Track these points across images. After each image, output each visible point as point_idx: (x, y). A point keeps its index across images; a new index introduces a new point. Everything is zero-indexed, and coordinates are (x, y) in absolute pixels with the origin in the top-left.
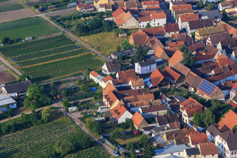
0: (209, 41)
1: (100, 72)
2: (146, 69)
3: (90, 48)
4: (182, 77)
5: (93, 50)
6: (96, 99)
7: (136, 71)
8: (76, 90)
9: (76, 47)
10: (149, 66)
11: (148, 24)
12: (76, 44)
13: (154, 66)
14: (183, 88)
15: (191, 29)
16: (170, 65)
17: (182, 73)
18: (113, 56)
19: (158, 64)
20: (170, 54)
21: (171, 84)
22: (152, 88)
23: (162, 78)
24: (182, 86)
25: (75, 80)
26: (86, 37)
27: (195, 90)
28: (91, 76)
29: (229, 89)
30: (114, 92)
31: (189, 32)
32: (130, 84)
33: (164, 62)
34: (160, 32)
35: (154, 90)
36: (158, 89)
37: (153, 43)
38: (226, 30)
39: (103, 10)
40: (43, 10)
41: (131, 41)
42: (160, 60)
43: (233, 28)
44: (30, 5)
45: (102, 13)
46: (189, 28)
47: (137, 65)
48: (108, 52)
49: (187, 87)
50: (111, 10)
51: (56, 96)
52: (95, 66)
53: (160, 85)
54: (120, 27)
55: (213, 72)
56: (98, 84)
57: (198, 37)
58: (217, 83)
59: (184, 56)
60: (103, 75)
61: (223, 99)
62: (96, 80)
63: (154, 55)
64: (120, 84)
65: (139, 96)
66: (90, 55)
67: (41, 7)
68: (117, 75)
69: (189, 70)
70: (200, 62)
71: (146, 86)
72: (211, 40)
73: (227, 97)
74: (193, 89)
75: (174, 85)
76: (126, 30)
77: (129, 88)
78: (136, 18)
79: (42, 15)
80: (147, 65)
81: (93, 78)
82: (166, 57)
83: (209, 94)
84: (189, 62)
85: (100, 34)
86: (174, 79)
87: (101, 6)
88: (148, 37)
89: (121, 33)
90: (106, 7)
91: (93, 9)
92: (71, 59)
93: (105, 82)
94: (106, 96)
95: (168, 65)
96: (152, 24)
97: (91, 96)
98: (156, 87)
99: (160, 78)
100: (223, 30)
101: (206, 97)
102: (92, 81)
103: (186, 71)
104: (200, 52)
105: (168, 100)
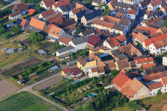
11: (159, 91)
39: (96, 74)
40: (26, 81)
54: (131, 99)
79: (27, 89)
90: (99, 72)
91: (82, 73)
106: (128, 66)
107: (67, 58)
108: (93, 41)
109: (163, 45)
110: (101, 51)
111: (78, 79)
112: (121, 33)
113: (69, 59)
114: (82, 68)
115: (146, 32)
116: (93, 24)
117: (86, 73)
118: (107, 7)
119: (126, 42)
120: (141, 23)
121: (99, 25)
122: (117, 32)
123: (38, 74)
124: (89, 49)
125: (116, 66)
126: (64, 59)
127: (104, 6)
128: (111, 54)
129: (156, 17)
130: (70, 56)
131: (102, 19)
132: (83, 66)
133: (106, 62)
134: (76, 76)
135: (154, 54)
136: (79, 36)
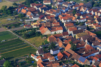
0: (82, 39)
1: (35, 54)
2: (55, 52)
3: (30, 44)
4: (71, 55)
5: (32, 45)
6: (34, 66)
7: (51, 53)
8: (25, 62)
9: (24, 44)
10: (56, 51)
11: (55, 32)
12: (24, 42)
13: (59, 51)
14: (72, 60)
15: (74, 34)
16: (66, 50)
17: (71, 53)
18: (40, 47)
19: (60, 50)
20: (65, 45)
21: (66, 58)
22: (58, 60)
23: (63, 56)
24: (71, 59)
25: (24, 58)
26: (29, 39)
27: (77, 61)
28: (31, 56)
29: (92, 60)
30: (42, 63)
31: (73, 35)
32: (49, 59)
33: (63, 49)
34: (60, 36)
35: (59, 61)
36: (61, 61)
37: (58, 40)
38: (89, 34)
39: (35, 27)
40: (9, 28)
41: (48, 40)
42: (61, 48)
43: (92, 33)
44: (3, 26)
45: (35, 28)
46: (73, 34)
47: (51, 51)
48: (38, 45)
49: (73, 60)
50: (39, 27)
51: (16, 66)
52: (33, 52)
53: (62, 59)
54: (43, 34)
55: (84, 52)
56: (35, 59)
57: (77, 37)
58: (86, 57)
59: (71, 46)
60: (36, 55)
61: (89, 64)
62: (34, 58)
63: (58, 46)
64: (44, 59)
65: (53, 65)
66: (30, 47)
67: (8, 27)
68: (43, 55)
69: (74, 52)
70: (78, 48)
71: (56, 60)
72: (83, 39)
73: (91, 63)
74: (76, 60)
75: (68, 59)
76: (46, 36)
77: (48, 61)
78: (50, 30)
79: (9, 30)
80: (55, 51)
81: (33, 57)
82: (64, 47)
83: (83, 62)
84: (74, 48)
85: (34, 37)
86: (68, 56)
87: (35, 25)
88: (55, 38)
89: (44, 37)
90: (37, 26)
91: (31, 27)
92: (22, 49)
93: (38, 59)
94: (38, 65)
95: (64, 50)
96: (57, 32)
97: (32, 65)
98: (60, 60)
99: (61, 56)
100: (87, 34)
101: (82, 64)
102: (32, 58)
103: (73, 52)
104: (78, 44)
105: (66, 65)
106: (49, 25)
110: (43, 21)
116: (46, 12)
122: (54, 15)
123: (15, 26)
127: (55, 7)
135: (63, 22)
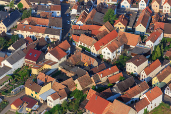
107: (6, 83)
108: (33, 55)
109: (117, 46)
110: (46, 67)
111: (37, 112)
112: (58, 37)
113: (9, 84)
114: (35, 95)
115: (87, 31)
116: (16, 31)
117: (42, 102)
118: (21, 5)
119: (69, 49)
120: (72, 21)
121: (25, 32)
122: (51, 36)
124: (28, 66)
125: (76, 85)
126: (3, 86)
127: (15, 4)
128: (60, 69)
129: (88, 10)
130: (10, 80)
131: (26, 22)
132: (36, 93)
133: (64, 82)
134: (33, 108)
135: (110, 59)
136: (10, 51)
